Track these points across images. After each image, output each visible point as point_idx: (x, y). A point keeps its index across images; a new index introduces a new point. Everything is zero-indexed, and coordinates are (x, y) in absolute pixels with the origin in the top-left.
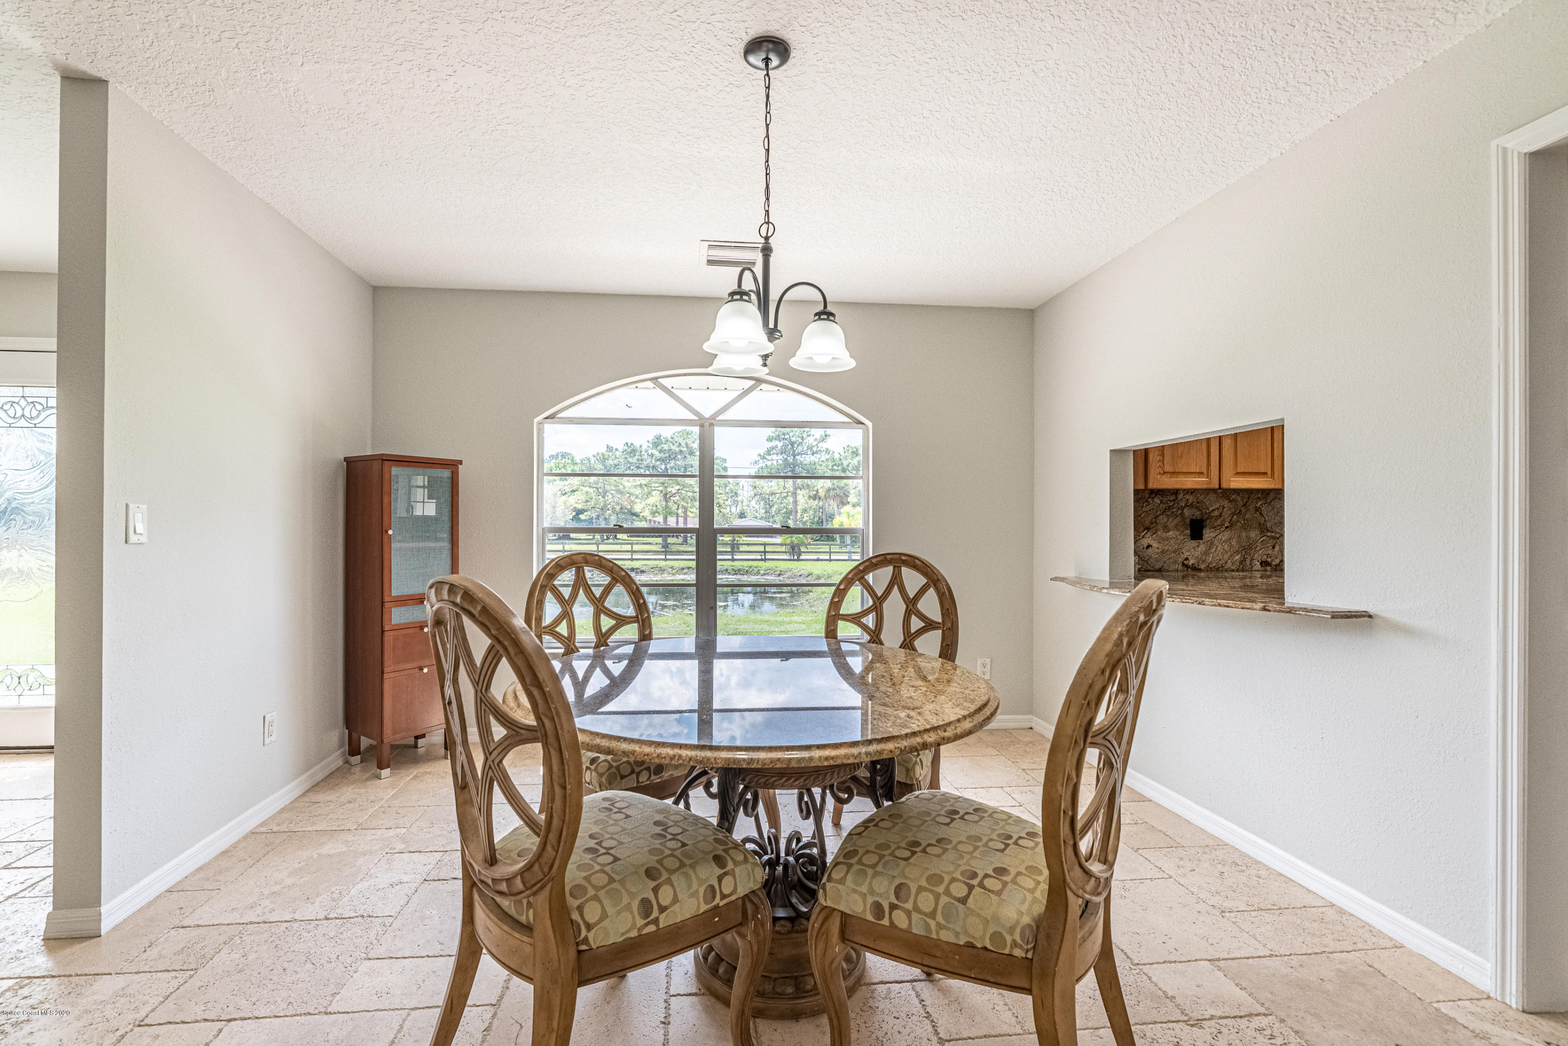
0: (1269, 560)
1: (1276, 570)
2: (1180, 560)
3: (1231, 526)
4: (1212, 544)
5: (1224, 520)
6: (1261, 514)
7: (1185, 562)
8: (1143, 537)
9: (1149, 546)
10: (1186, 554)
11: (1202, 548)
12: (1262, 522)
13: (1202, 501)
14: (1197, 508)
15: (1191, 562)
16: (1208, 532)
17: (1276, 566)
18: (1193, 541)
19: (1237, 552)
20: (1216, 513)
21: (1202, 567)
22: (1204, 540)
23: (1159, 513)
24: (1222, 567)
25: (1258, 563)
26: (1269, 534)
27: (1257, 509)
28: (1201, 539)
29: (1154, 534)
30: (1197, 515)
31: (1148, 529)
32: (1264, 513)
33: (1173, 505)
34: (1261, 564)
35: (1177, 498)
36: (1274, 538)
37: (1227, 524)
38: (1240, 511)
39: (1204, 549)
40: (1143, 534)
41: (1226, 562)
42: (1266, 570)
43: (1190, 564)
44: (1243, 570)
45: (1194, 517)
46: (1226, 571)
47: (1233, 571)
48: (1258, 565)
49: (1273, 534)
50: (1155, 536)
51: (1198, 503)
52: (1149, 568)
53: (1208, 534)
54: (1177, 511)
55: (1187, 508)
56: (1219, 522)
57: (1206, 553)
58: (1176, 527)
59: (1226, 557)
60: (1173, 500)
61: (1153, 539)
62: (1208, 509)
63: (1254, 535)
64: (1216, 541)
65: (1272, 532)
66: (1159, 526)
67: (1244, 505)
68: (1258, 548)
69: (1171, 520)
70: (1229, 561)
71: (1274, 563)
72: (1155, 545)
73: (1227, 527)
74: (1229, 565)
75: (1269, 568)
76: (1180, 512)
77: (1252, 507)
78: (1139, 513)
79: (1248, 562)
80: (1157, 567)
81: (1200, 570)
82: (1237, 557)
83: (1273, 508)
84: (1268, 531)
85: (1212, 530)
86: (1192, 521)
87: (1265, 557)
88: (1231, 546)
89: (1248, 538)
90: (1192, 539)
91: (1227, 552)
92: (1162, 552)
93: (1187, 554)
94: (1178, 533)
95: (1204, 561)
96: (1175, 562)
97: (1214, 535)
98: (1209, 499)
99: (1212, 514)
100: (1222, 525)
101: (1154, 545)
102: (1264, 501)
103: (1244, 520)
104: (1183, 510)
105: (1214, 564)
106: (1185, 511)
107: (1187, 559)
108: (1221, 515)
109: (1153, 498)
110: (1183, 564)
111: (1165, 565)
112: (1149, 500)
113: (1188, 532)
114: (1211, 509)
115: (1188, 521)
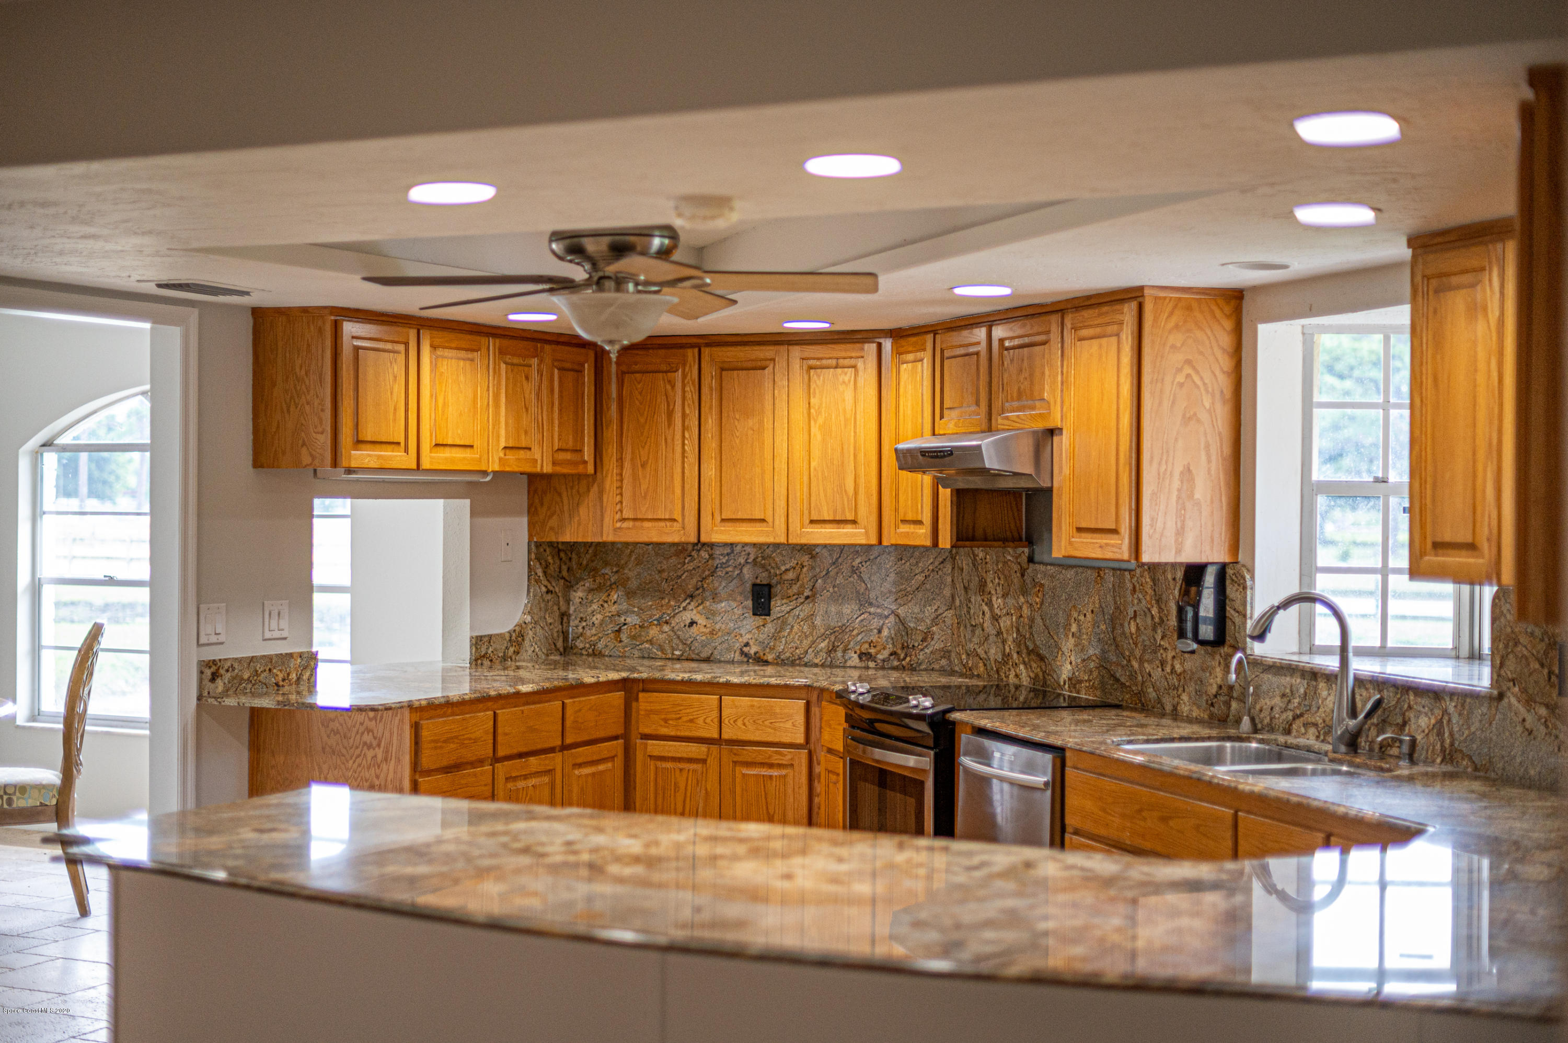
0: (872, 651)
1: (883, 668)
2: (737, 645)
3: (814, 595)
4: (784, 623)
5: (802, 586)
6: (860, 577)
7: (746, 649)
8: (684, 609)
9: (692, 623)
10: (745, 639)
11: (770, 628)
12: (862, 590)
13: (770, 557)
14: (763, 566)
15: (753, 650)
16: (779, 603)
17: (884, 661)
18: (757, 618)
19: (823, 637)
20: (791, 575)
21: (770, 657)
22: (773, 616)
23: (707, 573)
24: (800, 658)
25: (856, 656)
26: (872, 610)
27: (854, 571)
28: (769, 615)
29: (699, 605)
30: (763, 578)
31: (692, 597)
32: (865, 577)
33: (728, 561)
34: (861, 656)
35: (733, 552)
36: (881, 616)
37: (807, 593)
38: (828, 572)
39: (773, 630)
40: (684, 604)
41: (806, 652)
42: (867, 668)
43: (752, 652)
44: (831, 666)
45: (758, 581)
46: (806, 665)
47: (816, 665)
48: (854, 660)
49: (879, 611)
50: (701, 607)
51: (763, 558)
52: (694, 656)
53: (778, 607)
54: (733, 571)
55: (748, 566)
56: (795, 589)
57: (775, 637)
58: (731, 597)
59: (806, 643)
60: (728, 554)
61: (698, 612)
62: (779, 568)
63: (849, 612)
64: (790, 619)
65: (878, 607)
66: (707, 594)
67: (834, 563)
68: (855, 632)
69: (724, 584)
70: (810, 651)
71: (880, 657)
72: (701, 620)
73: (807, 598)
74: (810, 657)
75: (872, 664)
76: (737, 572)
77: (845, 568)
78: (679, 574)
79: (839, 654)
80: (704, 655)
81: (766, 663)
82: (823, 645)
83: (879, 568)
84: (871, 604)
85: (784, 601)
86: (754, 585)
87: (867, 646)
88: (813, 626)
89: (840, 614)
90: (754, 614)
91: (806, 637)
92: (711, 633)
93: (749, 636)
94: (734, 604)
95: (772, 649)
96: (729, 650)
97: (788, 609)
98: (781, 553)
99: (785, 577)
100: (799, 594)
101: (699, 622)
102: (864, 558)
103: (834, 587)
104: (741, 569)
105: (788, 655)
106: (745, 570)
107: (747, 645)
108: (798, 579)
109: (699, 551)
110: (742, 653)
111: (716, 652)
112: (694, 553)
113: (749, 603)
114: (783, 568)
115: (748, 586)
